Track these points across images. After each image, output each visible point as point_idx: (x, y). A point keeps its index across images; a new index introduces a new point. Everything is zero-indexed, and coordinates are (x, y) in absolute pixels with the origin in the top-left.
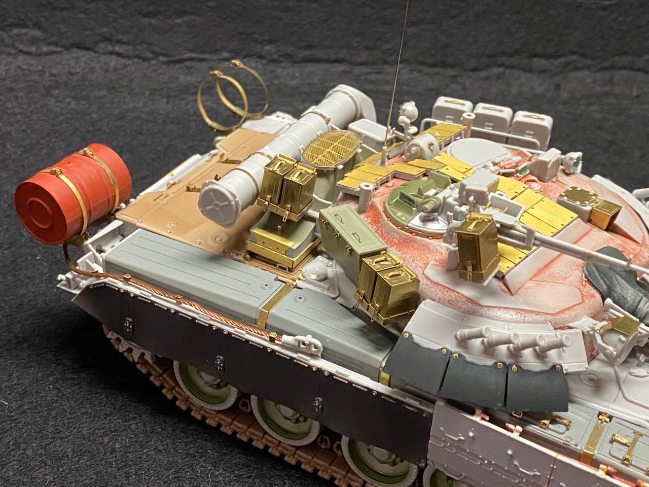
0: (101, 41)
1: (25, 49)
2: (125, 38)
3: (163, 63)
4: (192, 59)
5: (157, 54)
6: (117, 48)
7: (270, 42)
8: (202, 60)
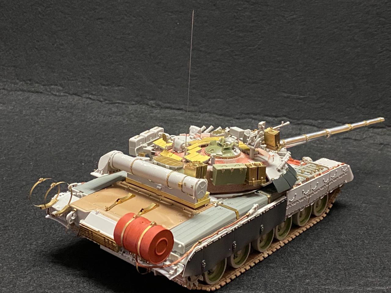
0: (84, 93)
1: (54, 93)
2: (94, 93)
3: (107, 103)
4: (119, 103)
5: (106, 100)
6: (90, 96)
7: (152, 100)
8: (123, 104)
